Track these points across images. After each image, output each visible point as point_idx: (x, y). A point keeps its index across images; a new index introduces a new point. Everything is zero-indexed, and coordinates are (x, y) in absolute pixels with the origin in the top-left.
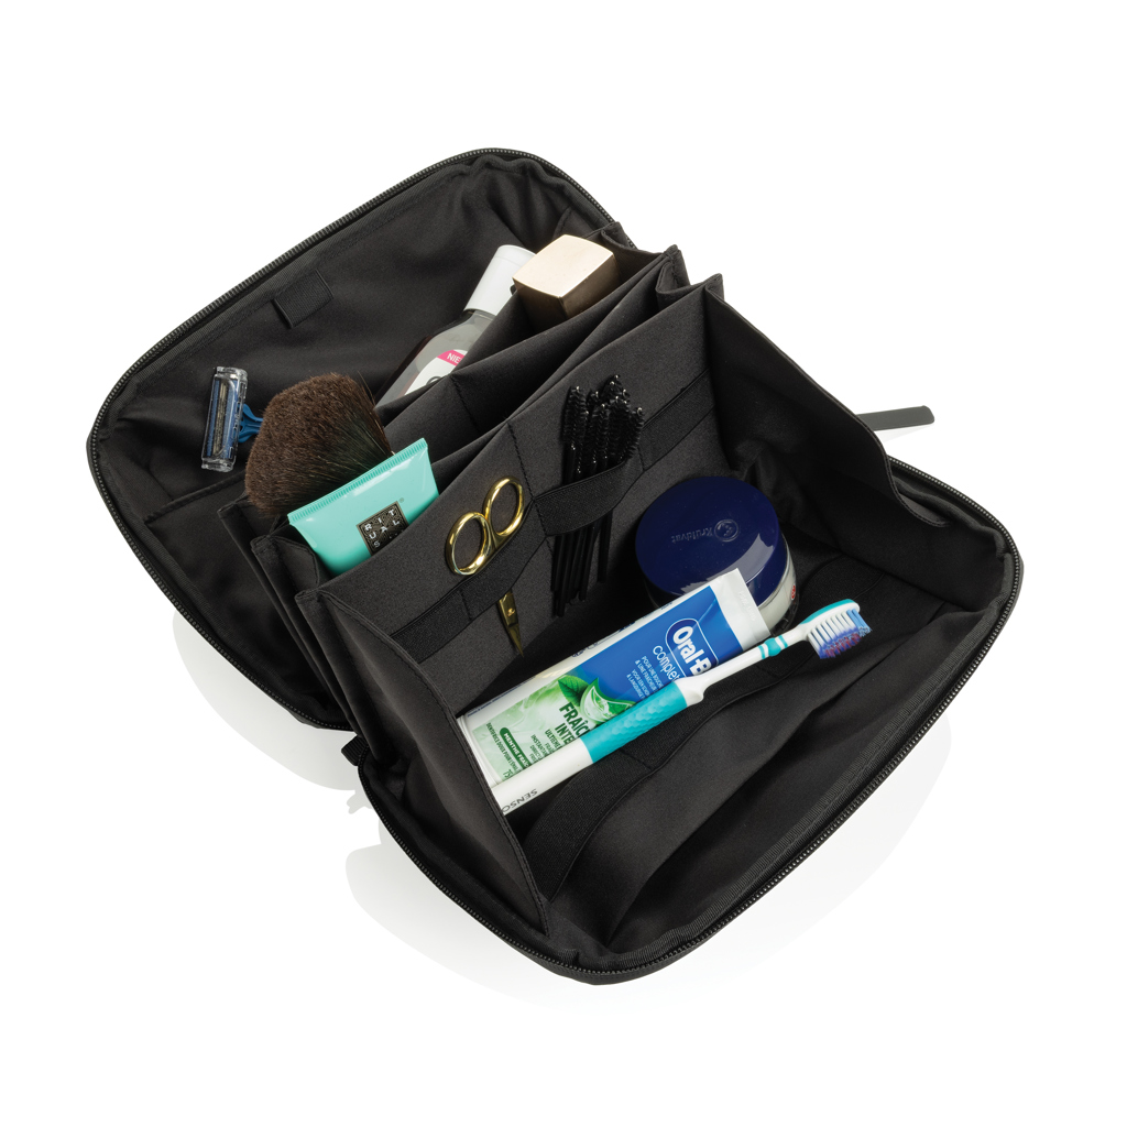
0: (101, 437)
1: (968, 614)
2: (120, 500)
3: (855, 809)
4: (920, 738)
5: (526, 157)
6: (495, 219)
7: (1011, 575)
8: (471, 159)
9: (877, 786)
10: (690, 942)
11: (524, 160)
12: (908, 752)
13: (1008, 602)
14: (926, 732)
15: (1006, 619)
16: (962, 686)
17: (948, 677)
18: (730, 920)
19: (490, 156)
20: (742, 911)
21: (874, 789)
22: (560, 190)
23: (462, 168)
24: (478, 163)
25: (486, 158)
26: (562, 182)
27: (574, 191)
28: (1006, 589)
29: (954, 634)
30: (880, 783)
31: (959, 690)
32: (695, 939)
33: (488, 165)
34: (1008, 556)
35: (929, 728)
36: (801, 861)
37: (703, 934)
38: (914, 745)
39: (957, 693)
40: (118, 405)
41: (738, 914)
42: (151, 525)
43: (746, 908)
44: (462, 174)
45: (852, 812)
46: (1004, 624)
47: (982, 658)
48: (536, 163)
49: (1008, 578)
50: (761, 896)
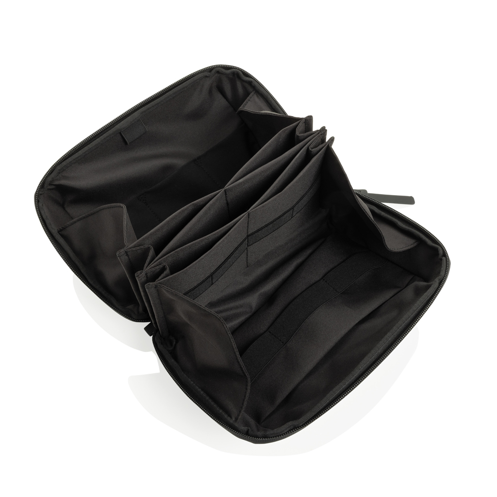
0: (41, 193)
1: (425, 284)
2: (47, 222)
3: (373, 370)
4: (402, 339)
5: (235, 68)
6: (220, 96)
7: (445, 267)
8: (210, 70)
9: (383, 360)
10: (298, 427)
11: (234, 70)
12: (397, 345)
13: (443, 279)
14: (405, 336)
15: (442, 287)
16: (422, 317)
17: (416, 312)
18: (316, 419)
19: (219, 68)
20: (322, 415)
21: (381, 362)
22: (250, 83)
23: (207, 74)
24: (213, 71)
25: (218, 69)
26: (251, 79)
27: (256, 83)
28: (442, 273)
29: (419, 292)
30: (384, 359)
31: (420, 318)
32: (300, 427)
33: (218, 72)
34: (444, 258)
35: (406, 335)
36: (348, 393)
37: (304, 424)
38: (399, 342)
39: (419, 320)
40: (50, 179)
41: (320, 416)
42: (60, 233)
43: (323, 413)
44: (206, 77)
45: (371, 372)
46: (441, 289)
47: (431, 304)
48: (240, 71)
49: (443, 268)
50: (331, 408)
